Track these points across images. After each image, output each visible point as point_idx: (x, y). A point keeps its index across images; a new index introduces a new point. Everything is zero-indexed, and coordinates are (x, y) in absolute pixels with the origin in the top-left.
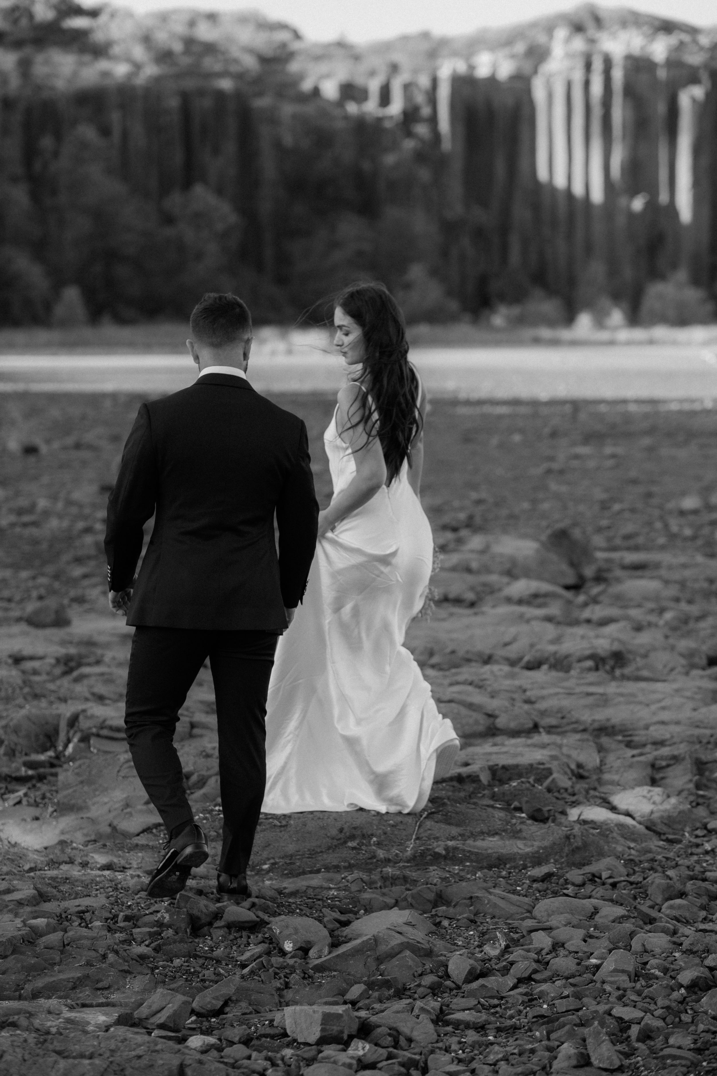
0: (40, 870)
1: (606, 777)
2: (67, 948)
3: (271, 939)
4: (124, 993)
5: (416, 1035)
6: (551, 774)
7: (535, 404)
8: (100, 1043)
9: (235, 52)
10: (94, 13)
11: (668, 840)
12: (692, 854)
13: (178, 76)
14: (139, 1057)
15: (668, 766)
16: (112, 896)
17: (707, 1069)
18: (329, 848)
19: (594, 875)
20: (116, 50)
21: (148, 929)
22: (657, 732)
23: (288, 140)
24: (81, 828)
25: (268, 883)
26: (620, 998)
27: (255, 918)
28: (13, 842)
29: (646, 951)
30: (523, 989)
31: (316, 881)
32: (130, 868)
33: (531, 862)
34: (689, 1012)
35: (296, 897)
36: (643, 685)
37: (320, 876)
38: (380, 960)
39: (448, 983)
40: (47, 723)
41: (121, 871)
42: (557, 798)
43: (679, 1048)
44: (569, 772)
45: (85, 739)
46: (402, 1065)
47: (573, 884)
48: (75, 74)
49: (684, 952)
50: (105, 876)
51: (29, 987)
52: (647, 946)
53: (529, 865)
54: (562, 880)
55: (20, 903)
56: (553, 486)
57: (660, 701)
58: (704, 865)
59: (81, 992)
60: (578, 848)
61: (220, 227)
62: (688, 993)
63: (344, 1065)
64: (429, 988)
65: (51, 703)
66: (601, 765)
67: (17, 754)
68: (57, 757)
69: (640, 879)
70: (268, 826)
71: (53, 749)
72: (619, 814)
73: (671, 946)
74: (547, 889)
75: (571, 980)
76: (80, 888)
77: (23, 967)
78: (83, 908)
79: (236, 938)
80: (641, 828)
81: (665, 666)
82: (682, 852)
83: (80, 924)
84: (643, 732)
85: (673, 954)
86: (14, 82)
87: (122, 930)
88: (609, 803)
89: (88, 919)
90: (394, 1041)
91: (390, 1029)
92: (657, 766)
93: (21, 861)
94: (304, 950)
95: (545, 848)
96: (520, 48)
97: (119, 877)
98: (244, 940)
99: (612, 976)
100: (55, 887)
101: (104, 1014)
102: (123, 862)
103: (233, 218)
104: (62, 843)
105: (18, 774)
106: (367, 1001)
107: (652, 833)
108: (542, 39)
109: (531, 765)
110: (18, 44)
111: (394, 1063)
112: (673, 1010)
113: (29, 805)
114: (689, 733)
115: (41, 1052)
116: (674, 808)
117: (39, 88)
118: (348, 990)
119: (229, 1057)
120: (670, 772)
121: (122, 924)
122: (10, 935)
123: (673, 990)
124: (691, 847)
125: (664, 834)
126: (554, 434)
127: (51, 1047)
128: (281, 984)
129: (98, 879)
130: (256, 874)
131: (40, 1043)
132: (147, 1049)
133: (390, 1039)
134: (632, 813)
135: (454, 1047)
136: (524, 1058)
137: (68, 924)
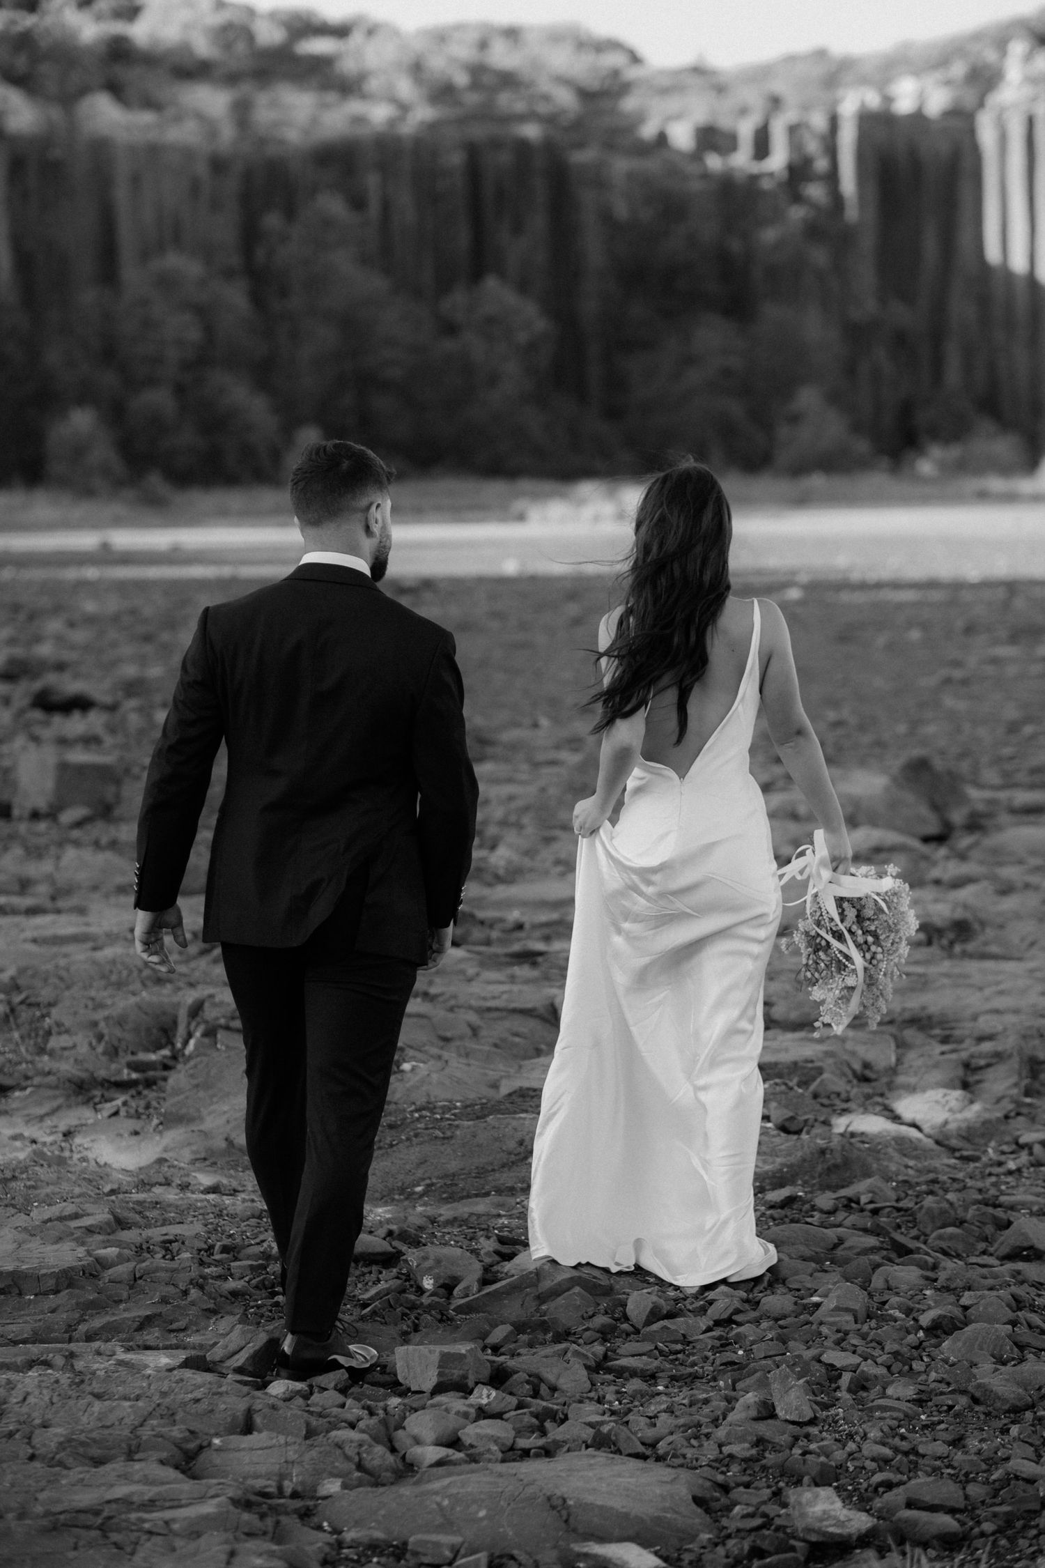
0: (124, 1193)
1: (901, 1079)
2: (140, 1282)
3: (409, 1276)
4: (204, 1335)
5: (563, 1383)
6: (821, 1074)
7: (957, 586)
8: (150, 1385)
9: (545, 86)
10: (341, 31)
11: (962, 1158)
12: (990, 1174)
13: (462, 121)
14: (197, 1401)
15: (989, 1065)
16: (212, 1223)
17: (924, 1423)
18: (503, 1166)
19: (850, 1200)
20: (373, 85)
21: (250, 1262)
22: (986, 1024)
23: (621, 210)
24: (189, 1144)
25: (420, 1209)
26: (838, 1343)
27: (391, 1249)
28: (102, 1163)
29: (889, 1289)
30: (717, 1332)
31: (481, 1206)
32: (243, 1191)
33: (771, 1184)
34: (925, 1359)
35: (453, 1226)
36: (989, 965)
37: (487, 1200)
38: (542, 1299)
39: (625, 1326)
40: (164, 1013)
41: (231, 1195)
42: (823, 1105)
43: (898, 1399)
44: (849, 1073)
45: (210, 1033)
46: (536, 1416)
47: (822, 1211)
48: (315, 121)
49: (937, 1289)
50: (208, 1201)
51: (83, 1328)
52: (891, 1282)
53: (768, 1187)
54: (807, 1206)
55: (90, 1230)
56: (949, 701)
57: (998, 983)
58: (1003, 1187)
59: (148, 1334)
60: (836, 1166)
61: (522, 337)
62: (926, 1336)
63: (458, 1413)
64: (598, 1332)
65: (179, 989)
66: (897, 1065)
67: (121, 1053)
68: (174, 1058)
69: (911, 1205)
70: (426, 1138)
71: (170, 1047)
72: (902, 1124)
73: (923, 1282)
74: (786, 1216)
75: (781, 1322)
76: (172, 1215)
77: (77, 1304)
78: (171, 1237)
79: (364, 1274)
80: (929, 1143)
81: (1022, 940)
82: (977, 1172)
83: (164, 1257)
84: (969, 1025)
85: (924, 1292)
86: (228, 133)
87: (218, 1263)
88: (892, 1111)
89: (175, 1251)
90: (534, 1390)
91: (530, 1376)
92: (973, 1066)
93: (101, 1182)
94: (447, 1287)
95: (791, 1166)
96: (958, 69)
97: (227, 1202)
98: (374, 1277)
99: (832, 1316)
100: (140, 1213)
101: (168, 1357)
102: (235, 1184)
103: (541, 325)
104: (161, 1161)
105: (118, 1078)
106: (512, 1346)
107: (943, 1149)
108: (991, 56)
109: (795, 1063)
110: (232, 79)
111: (525, 1414)
112: (903, 1356)
113: (129, 1116)
114: (1028, 1024)
115: (74, 1394)
116: (978, 1117)
117: (262, 142)
118: (490, 1332)
119: (317, 1405)
120: (990, 1074)
121: (217, 1257)
122: (66, 1265)
123: (909, 1333)
124: (991, 1165)
125: (959, 1150)
126: (970, 630)
127: (88, 1389)
128: (408, 1326)
129: (199, 1204)
130: (407, 1199)
131: (76, 1384)
132: (207, 1391)
133: (528, 1387)
134: (919, 1123)
135: (608, 1397)
136: (694, 1409)
137: (149, 1256)
